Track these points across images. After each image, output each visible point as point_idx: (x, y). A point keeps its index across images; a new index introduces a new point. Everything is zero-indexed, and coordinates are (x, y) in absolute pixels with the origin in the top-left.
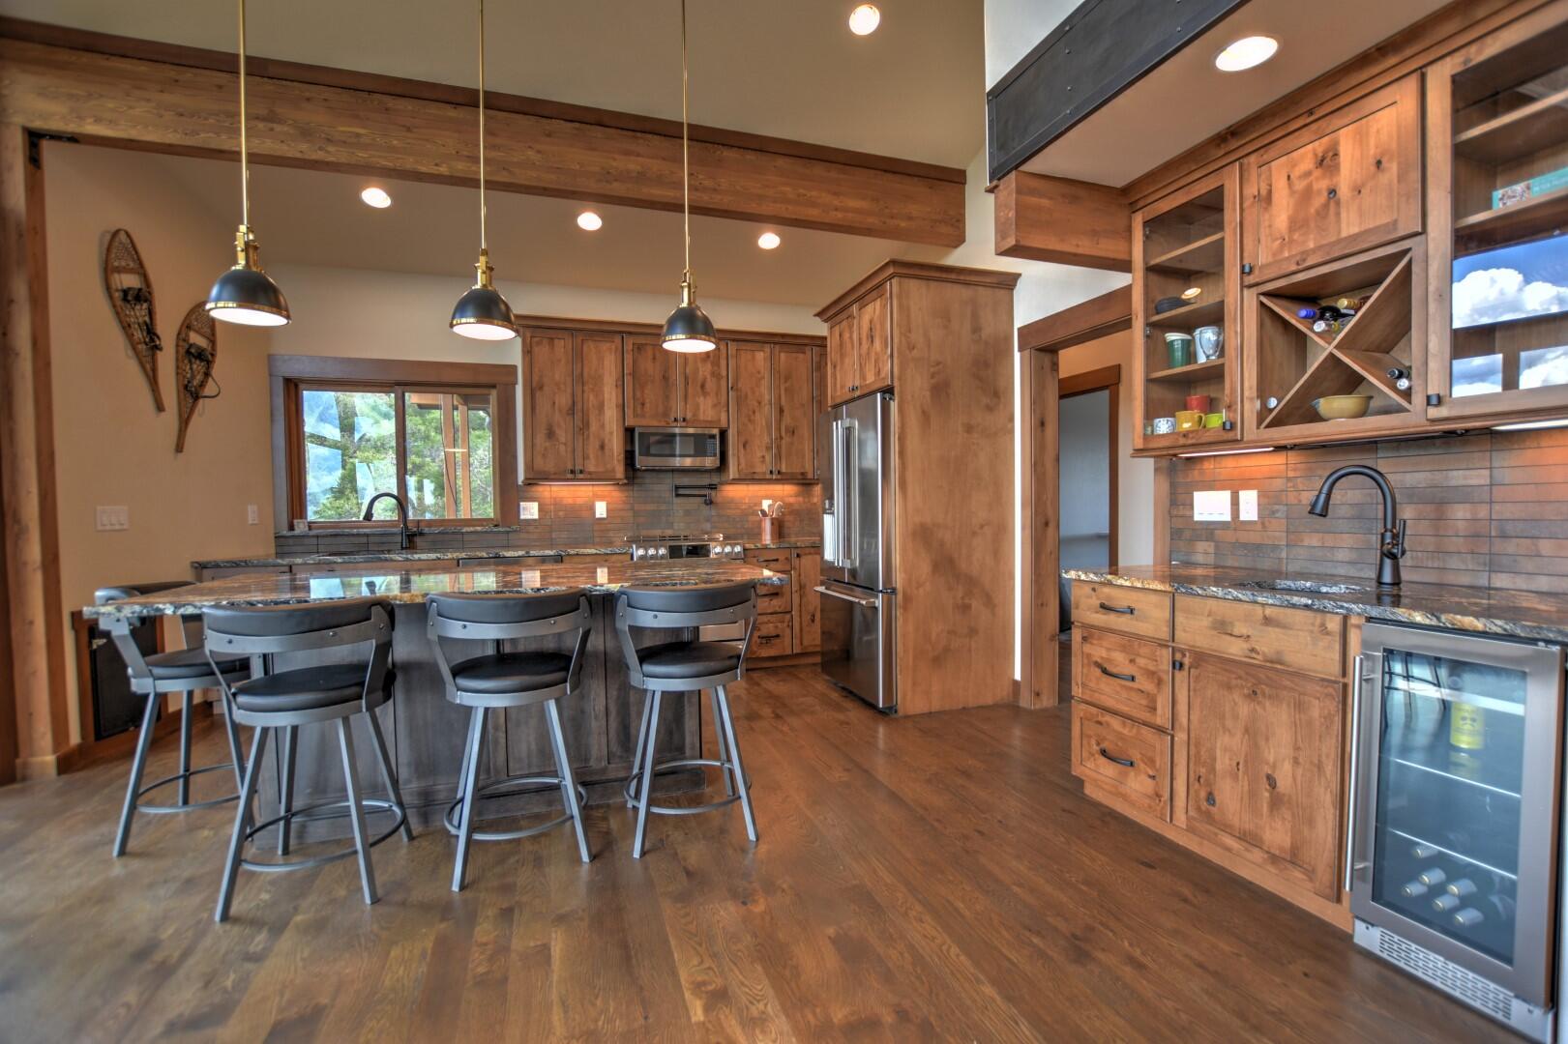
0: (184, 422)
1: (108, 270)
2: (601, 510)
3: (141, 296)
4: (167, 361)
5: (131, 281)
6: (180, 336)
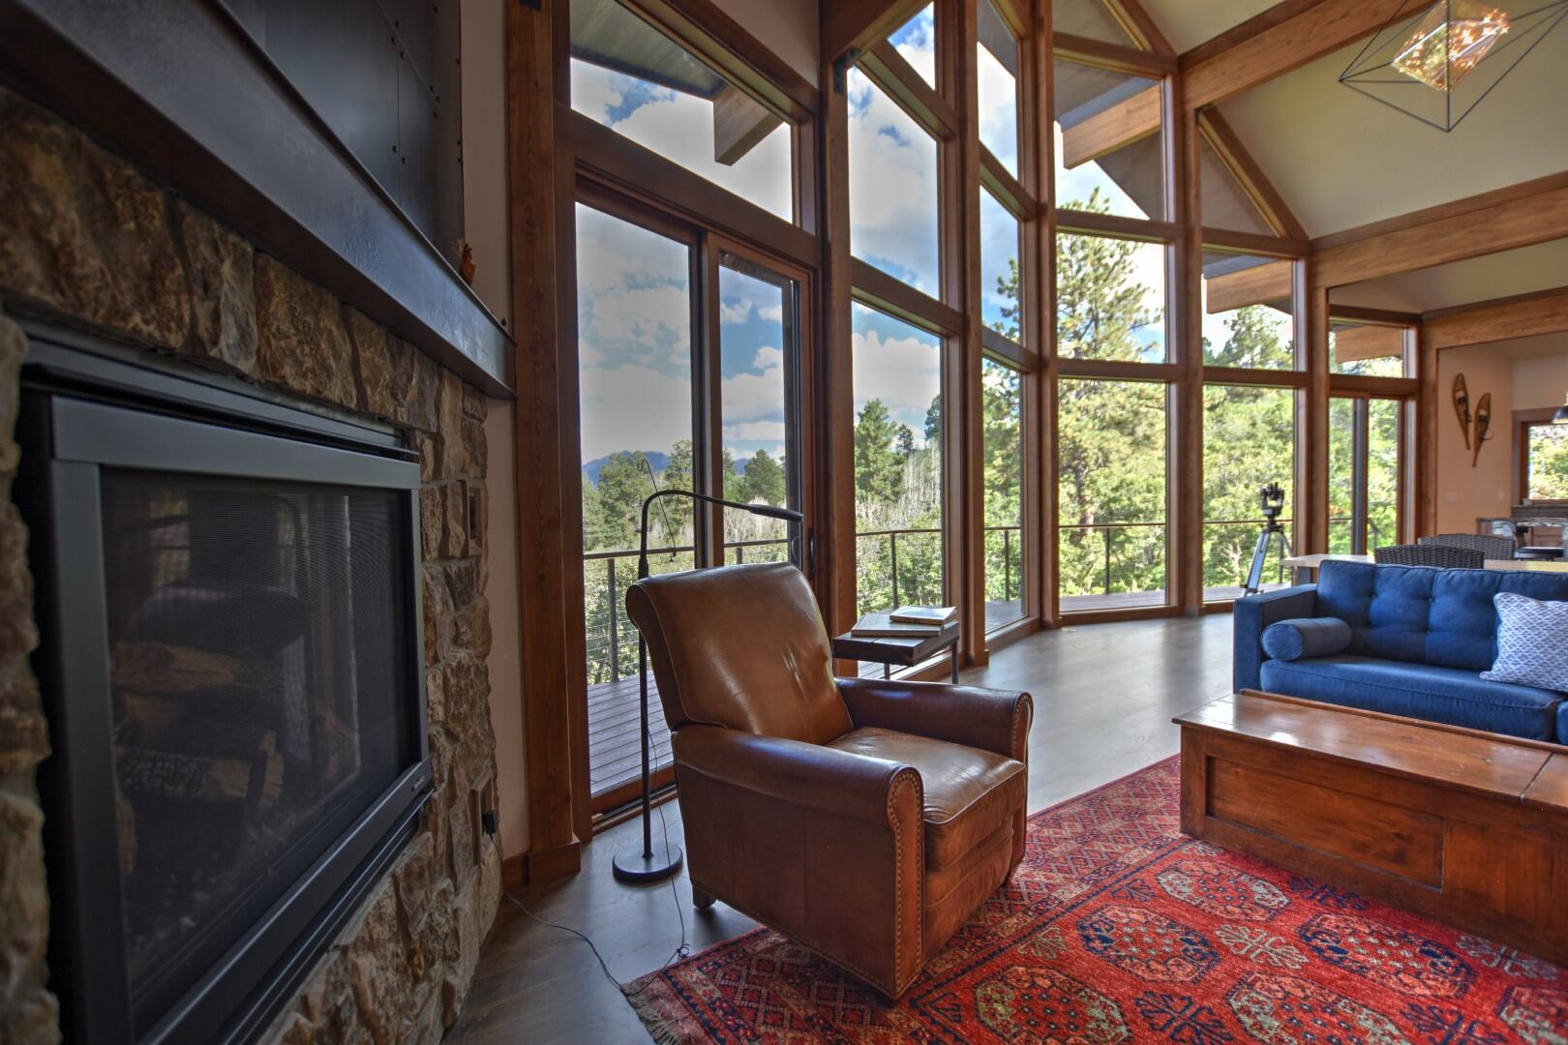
0: (1477, 452)
1: (1454, 392)
3: (1464, 400)
4: (1471, 426)
5: (1460, 394)
6: (1477, 413)
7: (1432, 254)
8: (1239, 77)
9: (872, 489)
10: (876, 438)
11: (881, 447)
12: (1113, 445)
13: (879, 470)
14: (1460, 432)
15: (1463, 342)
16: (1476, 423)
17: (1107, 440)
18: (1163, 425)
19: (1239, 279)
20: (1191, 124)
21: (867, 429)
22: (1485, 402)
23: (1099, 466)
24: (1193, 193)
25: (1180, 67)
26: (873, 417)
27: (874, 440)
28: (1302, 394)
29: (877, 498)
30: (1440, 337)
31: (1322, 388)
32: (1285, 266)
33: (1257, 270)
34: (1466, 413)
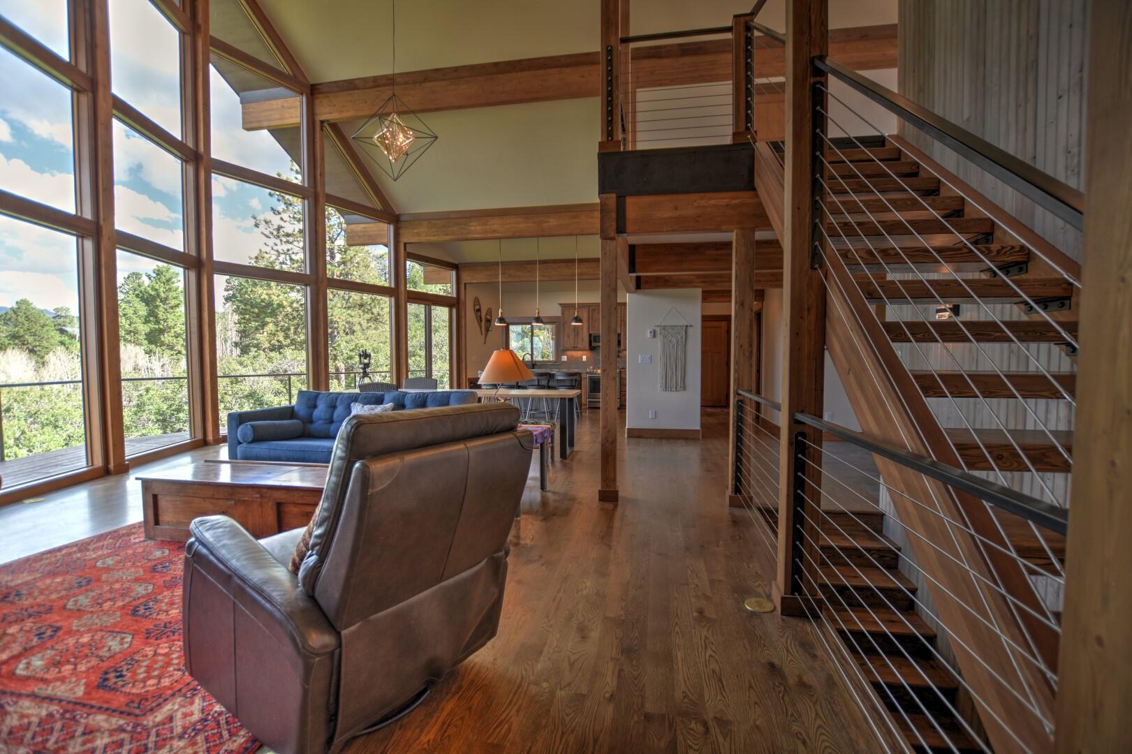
0: (486, 336)
1: (474, 306)
2: (584, 358)
3: (479, 310)
4: (483, 323)
5: (477, 307)
6: (486, 317)
7: (446, 235)
8: (342, 111)
9: (162, 344)
10: (166, 299)
11: (172, 308)
12: (356, 320)
13: (170, 328)
14: (478, 326)
15: (475, 281)
16: (486, 323)
17: (352, 316)
18: (388, 310)
19: (365, 228)
20: (318, 128)
21: (156, 290)
22: (489, 312)
23: (347, 334)
24: (318, 172)
25: (313, 92)
26: (163, 279)
27: (164, 301)
28: (393, 299)
29: (169, 352)
30: (467, 277)
31: (403, 297)
32: (385, 226)
33: (371, 225)
34: (481, 318)
